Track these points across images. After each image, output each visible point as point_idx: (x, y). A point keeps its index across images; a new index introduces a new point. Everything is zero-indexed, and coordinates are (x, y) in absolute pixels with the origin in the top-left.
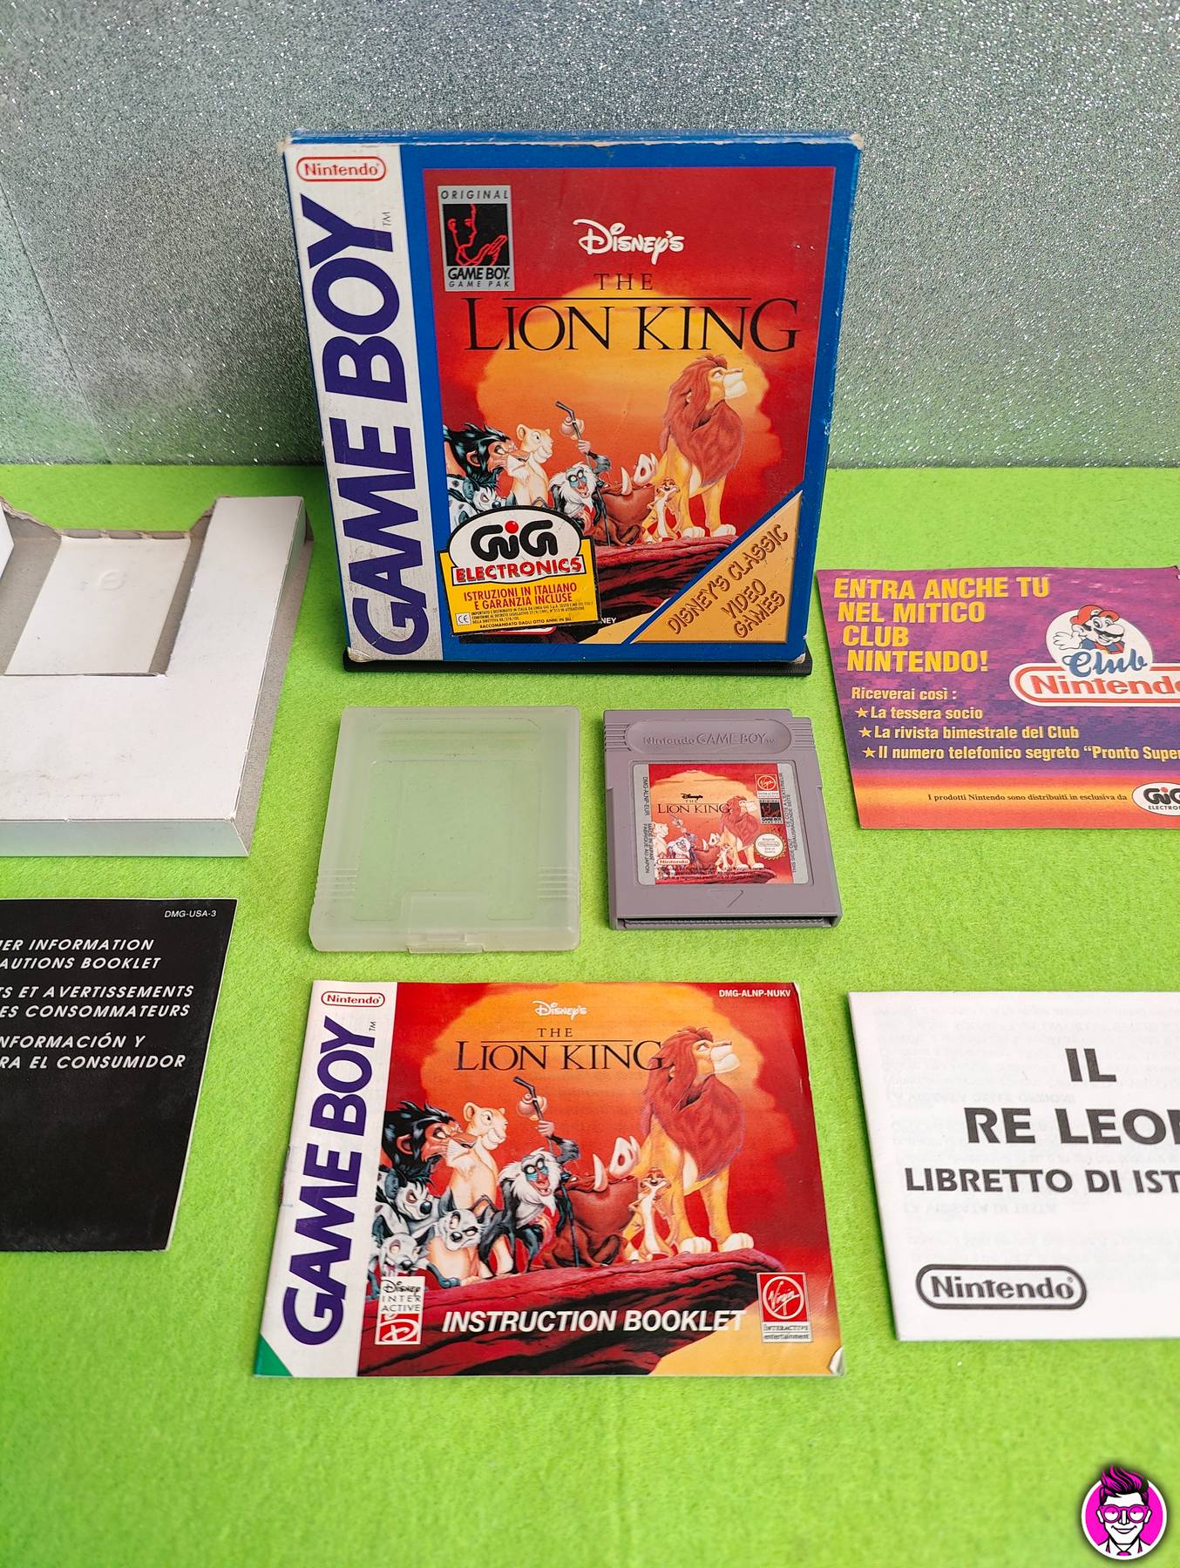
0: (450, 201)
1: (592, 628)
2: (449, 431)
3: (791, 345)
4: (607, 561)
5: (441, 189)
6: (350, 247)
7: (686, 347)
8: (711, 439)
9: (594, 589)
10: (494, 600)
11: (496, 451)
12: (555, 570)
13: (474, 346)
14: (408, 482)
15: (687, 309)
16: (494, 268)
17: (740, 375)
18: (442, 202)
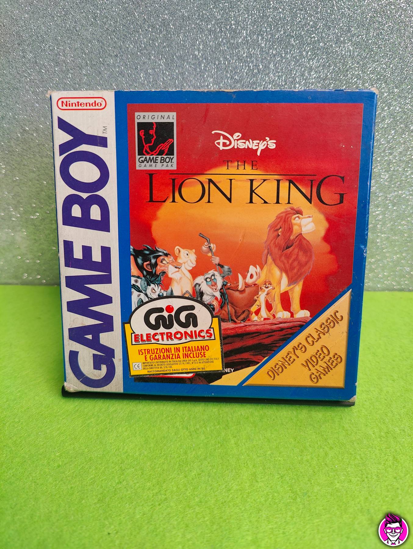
0: (142, 120)
1: (218, 375)
2: (134, 250)
3: (341, 202)
4: (229, 332)
5: (137, 114)
6: (83, 145)
7: (278, 202)
8: (294, 257)
9: (220, 350)
10: (157, 355)
11: (162, 262)
12: (196, 337)
13: (151, 200)
14: (107, 280)
15: (278, 181)
16: (165, 157)
17: (311, 219)
18: (137, 121)
